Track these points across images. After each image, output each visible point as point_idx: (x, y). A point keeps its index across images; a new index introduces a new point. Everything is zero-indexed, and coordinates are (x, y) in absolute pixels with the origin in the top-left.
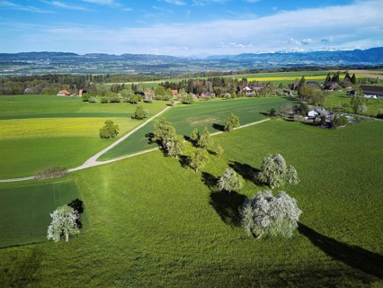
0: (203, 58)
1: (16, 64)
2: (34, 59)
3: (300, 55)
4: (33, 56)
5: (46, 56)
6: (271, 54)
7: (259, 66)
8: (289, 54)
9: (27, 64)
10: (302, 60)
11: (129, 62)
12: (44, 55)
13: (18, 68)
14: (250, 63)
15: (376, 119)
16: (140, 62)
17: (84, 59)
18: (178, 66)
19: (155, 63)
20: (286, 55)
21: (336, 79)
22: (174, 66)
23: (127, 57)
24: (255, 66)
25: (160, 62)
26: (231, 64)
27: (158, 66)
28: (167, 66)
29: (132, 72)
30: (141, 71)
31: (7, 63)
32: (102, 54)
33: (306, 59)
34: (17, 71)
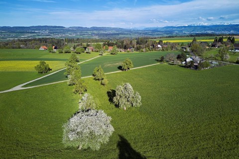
0: (141, 29)
1: (28, 32)
2: (40, 30)
3: (204, 27)
4: (39, 28)
5: (47, 28)
6: (185, 27)
7: (177, 34)
8: (197, 26)
9: (34, 33)
10: (205, 30)
11: (95, 32)
12: (46, 27)
13: (30, 35)
14: (171, 32)
15: (234, 64)
16: (102, 32)
17: (68, 30)
18: (125, 34)
19: (111, 32)
20: (195, 27)
21: (221, 40)
22: (122, 34)
23: (94, 29)
24: (174, 34)
25: (114, 32)
26: (158, 33)
27: (112, 34)
28: (118, 34)
29: (97, 37)
30: (102, 37)
31: (23, 32)
32: (79, 27)
33: (208, 30)
34: (29, 37)
